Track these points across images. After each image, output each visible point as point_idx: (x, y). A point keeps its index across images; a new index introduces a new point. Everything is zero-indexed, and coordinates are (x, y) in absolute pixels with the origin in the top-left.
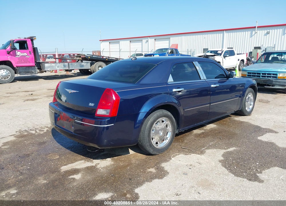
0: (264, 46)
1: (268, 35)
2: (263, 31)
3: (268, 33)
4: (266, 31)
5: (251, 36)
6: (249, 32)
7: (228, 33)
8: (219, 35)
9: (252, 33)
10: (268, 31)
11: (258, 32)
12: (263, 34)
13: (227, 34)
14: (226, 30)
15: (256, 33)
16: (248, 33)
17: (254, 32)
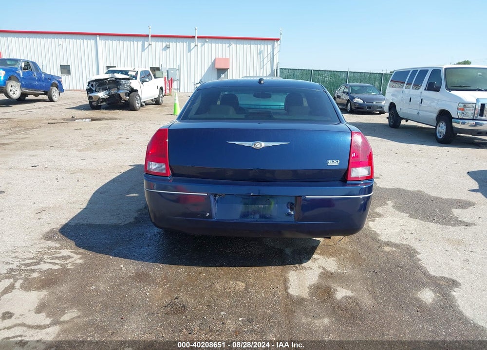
0: (164, 66)
1: (168, 50)
2: (161, 43)
3: (167, 47)
4: (164, 44)
5: (144, 50)
6: (140, 43)
7: (104, 40)
8: (89, 43)
9: (143, 45)
10: (168, 44)
11: (153, 43)
12: (161, 48)
13: (103, 42)
14: (100, 35)
15: (150, 45)
16: (137, 44)
17: (146, 44)
